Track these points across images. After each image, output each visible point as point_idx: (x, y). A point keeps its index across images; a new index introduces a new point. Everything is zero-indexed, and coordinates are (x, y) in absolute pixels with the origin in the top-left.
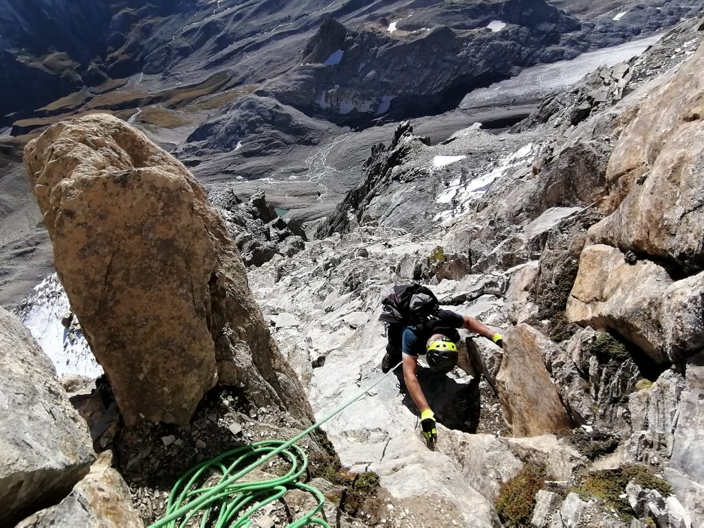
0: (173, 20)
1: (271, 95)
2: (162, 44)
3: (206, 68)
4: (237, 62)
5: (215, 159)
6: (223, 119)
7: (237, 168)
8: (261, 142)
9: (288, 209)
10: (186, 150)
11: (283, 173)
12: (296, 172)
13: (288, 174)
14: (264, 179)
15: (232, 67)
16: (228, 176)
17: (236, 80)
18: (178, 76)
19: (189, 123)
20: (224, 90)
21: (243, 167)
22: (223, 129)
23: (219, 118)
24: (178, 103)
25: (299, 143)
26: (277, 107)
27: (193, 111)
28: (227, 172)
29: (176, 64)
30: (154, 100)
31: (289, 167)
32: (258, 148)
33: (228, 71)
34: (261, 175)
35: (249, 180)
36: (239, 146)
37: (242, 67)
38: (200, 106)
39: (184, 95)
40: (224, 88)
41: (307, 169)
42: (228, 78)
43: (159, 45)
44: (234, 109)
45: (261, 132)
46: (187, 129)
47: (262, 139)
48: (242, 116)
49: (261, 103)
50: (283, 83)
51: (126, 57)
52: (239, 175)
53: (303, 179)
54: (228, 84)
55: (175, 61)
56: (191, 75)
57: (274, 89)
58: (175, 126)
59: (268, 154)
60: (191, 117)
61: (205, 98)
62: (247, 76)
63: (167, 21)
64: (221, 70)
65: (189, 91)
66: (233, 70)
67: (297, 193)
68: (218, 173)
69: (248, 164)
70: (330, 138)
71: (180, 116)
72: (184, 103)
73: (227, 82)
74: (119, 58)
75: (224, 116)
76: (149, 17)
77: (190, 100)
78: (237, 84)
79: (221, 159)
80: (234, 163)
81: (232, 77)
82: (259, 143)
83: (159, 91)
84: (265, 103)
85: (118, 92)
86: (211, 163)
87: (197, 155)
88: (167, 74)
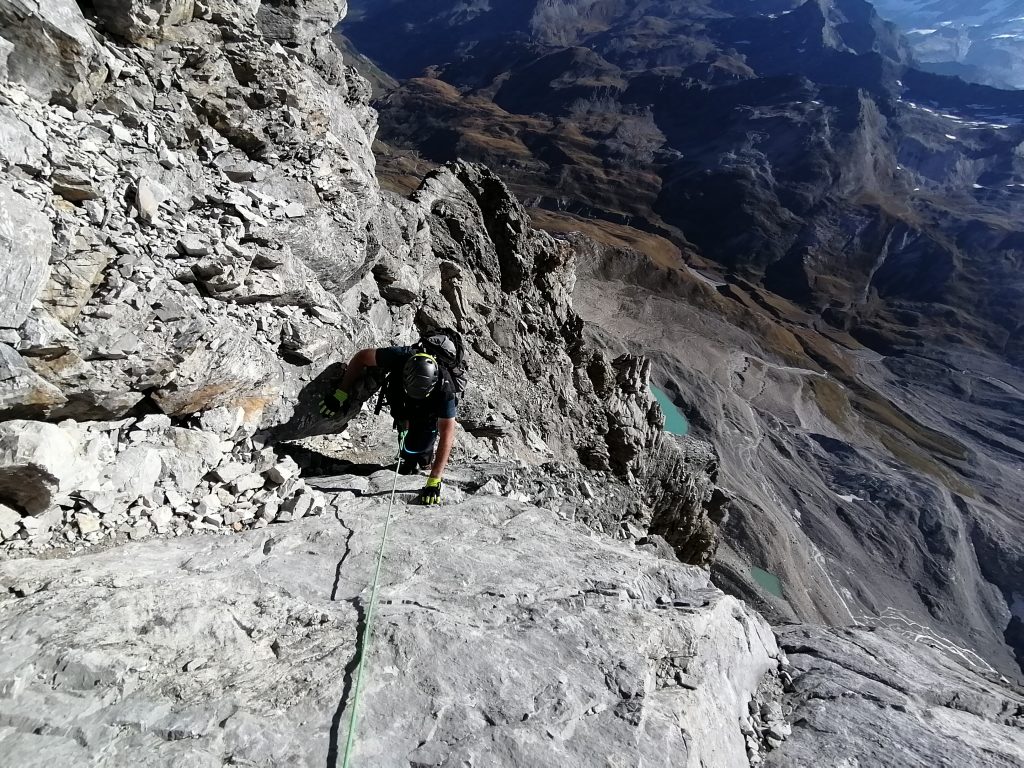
0: (990, 361)
1: (968, 518)
2: (945, 364)
3: (954, 424)
4: (997, 459)
5: (807, 475)
6: (876, 467)
7: (809, 505)
8: (877, 528)
9: (785, 598)
10: (797, 437)
11: (845, 574)
12: (859, 595)
13: (848, 584)
14: (816, 549)
15: (981, 454)
16: (791, 498)
17: (965, 466)
18: (909, 396)
19: (846, 431)
20: (934, 457)
21: (817, 513)
22: (861, 470)
23: (873, 460)
24: (867, 409)
25: (917, 587)
26: (954, 533)
27: (868, 429)
28: (796, 495)
29: (928, 388)
30: (849, 382)
31: (861, 583)
32: (862, 525)
33: (970, 451)
34: (820, 544)
35: (802, 527)
36: (849, 499)
37: (992, 468)
38: (883, 435)
39: (886, 413)
40: (940, 456)
41: (877, 614)
42: (958, 455)
43: (942, 362)
44: (905, 475)
45: (893, 522)
46: (836, 432)
47: (881, 527)
48: (899, 488)
49: (943, 508)
50: (1003, 530)
51: (891, 336)
52: (801, 511)
53: (855, 612)
54: (950, 460)
55: (935, 387)
56: (925, 410)
57: (982, 519)
58: (829, 417)
59: (862, 544)
60: (858, 431)
61: (902, 437)
62: (984, 479)
63: (983, 355)
64: (965, 444)
65: (898, 416)
66: (978, 457)
67: (823, 608)
68: (787, 483)
69: (827, 519)
70: (961, 640)
71: (850, 418)
72: (873, 416)
73: (950, 456)
74: (883, 331)
75: (882, 466)
76: (971, 335)
77: (882, 421)
78: (960, 471)
79: (812, 482)
80: (816, 500)
81: (965, 460)
82: (873, 525)
83: (870, 385)
84: (946, 514)
85: (834, 347)
86: (798, 471)
87: (799, 452)
88: (904, 384)
